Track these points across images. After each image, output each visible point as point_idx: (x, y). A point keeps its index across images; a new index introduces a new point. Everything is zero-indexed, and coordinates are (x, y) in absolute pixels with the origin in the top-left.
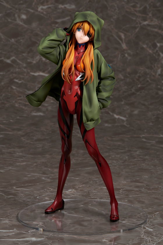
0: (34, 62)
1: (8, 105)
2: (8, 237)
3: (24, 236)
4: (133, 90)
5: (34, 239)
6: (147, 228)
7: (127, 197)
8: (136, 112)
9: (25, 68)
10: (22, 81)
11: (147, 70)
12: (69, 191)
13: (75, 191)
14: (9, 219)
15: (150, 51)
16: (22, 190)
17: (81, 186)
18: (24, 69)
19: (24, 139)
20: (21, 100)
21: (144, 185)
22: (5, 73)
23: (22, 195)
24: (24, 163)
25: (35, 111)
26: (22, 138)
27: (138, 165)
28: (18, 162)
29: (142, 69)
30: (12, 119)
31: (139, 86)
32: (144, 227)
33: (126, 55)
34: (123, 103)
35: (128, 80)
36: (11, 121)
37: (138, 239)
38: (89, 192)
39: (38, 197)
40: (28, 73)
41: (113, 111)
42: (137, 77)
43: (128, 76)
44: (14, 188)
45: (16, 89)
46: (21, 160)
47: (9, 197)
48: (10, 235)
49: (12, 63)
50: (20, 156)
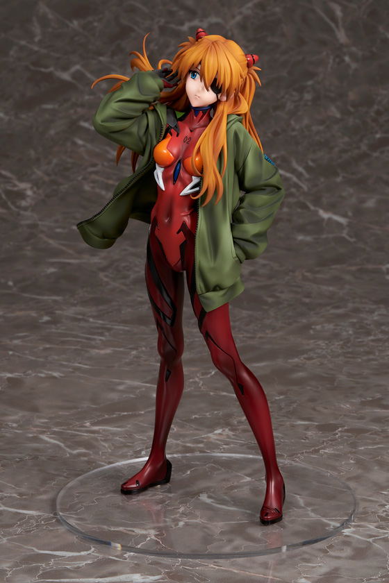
1: (66, 186)
2: (77, 571)
3: (113, 568)
4: (364, 148)
5: (137, 578)
7: (354, 450)
8: (370, 204)
12: (216, 432)
13: (231, 433)
14: (76, 514)
16: (104, 430)
20: (96, 173)
22: (56, 106)
23: (106, 445)
24: (108, 351)
26: (101, 275)
27: (377, 354)
28: (94, 347)
31: (378, 136)
33: (347, 59)
34: (339, 179)
35: (351, 121)
37: (382, 577)
41: (317, 202)
42: (373, 114)
43: (352, 110)
44: (86, 427)
45: (84, 146)
46: (100, 340)
47: (75, 452)
48: (81, 565)
49: (74, 81)
50: (98, 328)
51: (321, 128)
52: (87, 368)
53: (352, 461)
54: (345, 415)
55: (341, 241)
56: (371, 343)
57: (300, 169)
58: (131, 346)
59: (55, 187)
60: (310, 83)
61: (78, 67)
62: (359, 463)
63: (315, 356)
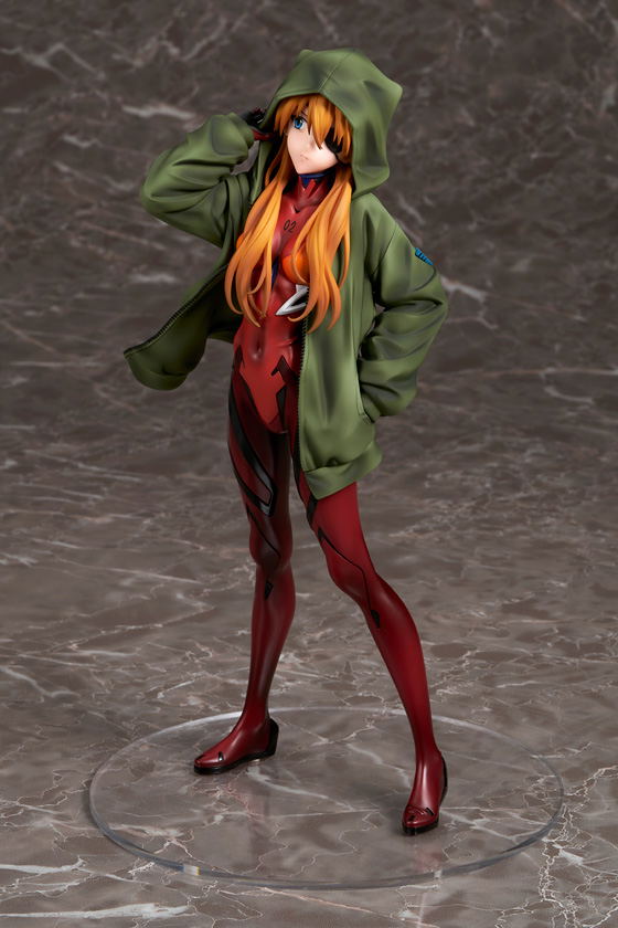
0: (138, 63)
1: (42, 240)
2: (57, 900)
3: (110, 894)
4: (512, 175)
5: (149, 911)
6: (563, 854)
7: (489, 689)
8: (522, 266)
9: (104, 86)
10: (95, 140)
11: (563, 90)
13: (297, 661)
14: (54, 809)
15: (577, 15)
16: (100, 657)
17: (318, 636)
18: (98, 93)
19: (103, 395)
20: (89, 218)
21: (552, 630)
22: (26, 110)
23: (102, 682)
24: (107, 519)
25: (143, 267)
26: (98, 389)
27: (529, 522)
28: (85, 513)
29: (545, 86)
30: (58, 303)
31: (534, 156)
32: (550, 844)
33: (485, 31)
34: (472, 227)
35: (492, 132)
36: (55, 309)
37: (530, 908)
38: (348, 668)
39: (161, 695)
40: (116, 108)
42: (526, 120)
43: (493, 113)
44: (70, 651)
45: (70, 175)
46: (95, 500)
47: (54, 694)
48: (61, 889)
49: (54, 70)
50: (91, 479)
51: (445, 143)
52: (72, 550)
53: (486, 709)
54: (477, 629)
55: (476, 329)
56: (520, 504)
57: (412, 211)
58: (143, 511)
59: (24, 242)
60: (427, 70)
61: (59, 46)
62: (498, 710)
63: (431, 527)
